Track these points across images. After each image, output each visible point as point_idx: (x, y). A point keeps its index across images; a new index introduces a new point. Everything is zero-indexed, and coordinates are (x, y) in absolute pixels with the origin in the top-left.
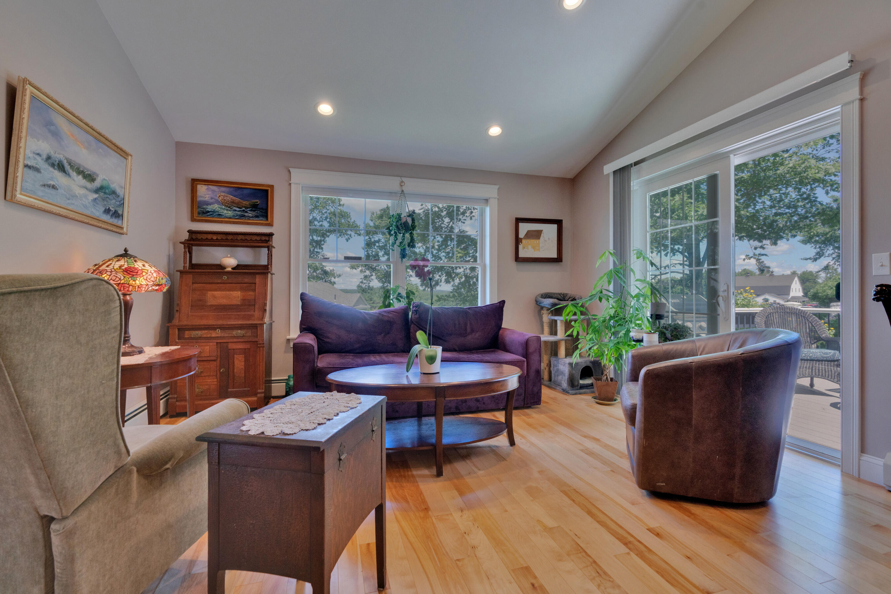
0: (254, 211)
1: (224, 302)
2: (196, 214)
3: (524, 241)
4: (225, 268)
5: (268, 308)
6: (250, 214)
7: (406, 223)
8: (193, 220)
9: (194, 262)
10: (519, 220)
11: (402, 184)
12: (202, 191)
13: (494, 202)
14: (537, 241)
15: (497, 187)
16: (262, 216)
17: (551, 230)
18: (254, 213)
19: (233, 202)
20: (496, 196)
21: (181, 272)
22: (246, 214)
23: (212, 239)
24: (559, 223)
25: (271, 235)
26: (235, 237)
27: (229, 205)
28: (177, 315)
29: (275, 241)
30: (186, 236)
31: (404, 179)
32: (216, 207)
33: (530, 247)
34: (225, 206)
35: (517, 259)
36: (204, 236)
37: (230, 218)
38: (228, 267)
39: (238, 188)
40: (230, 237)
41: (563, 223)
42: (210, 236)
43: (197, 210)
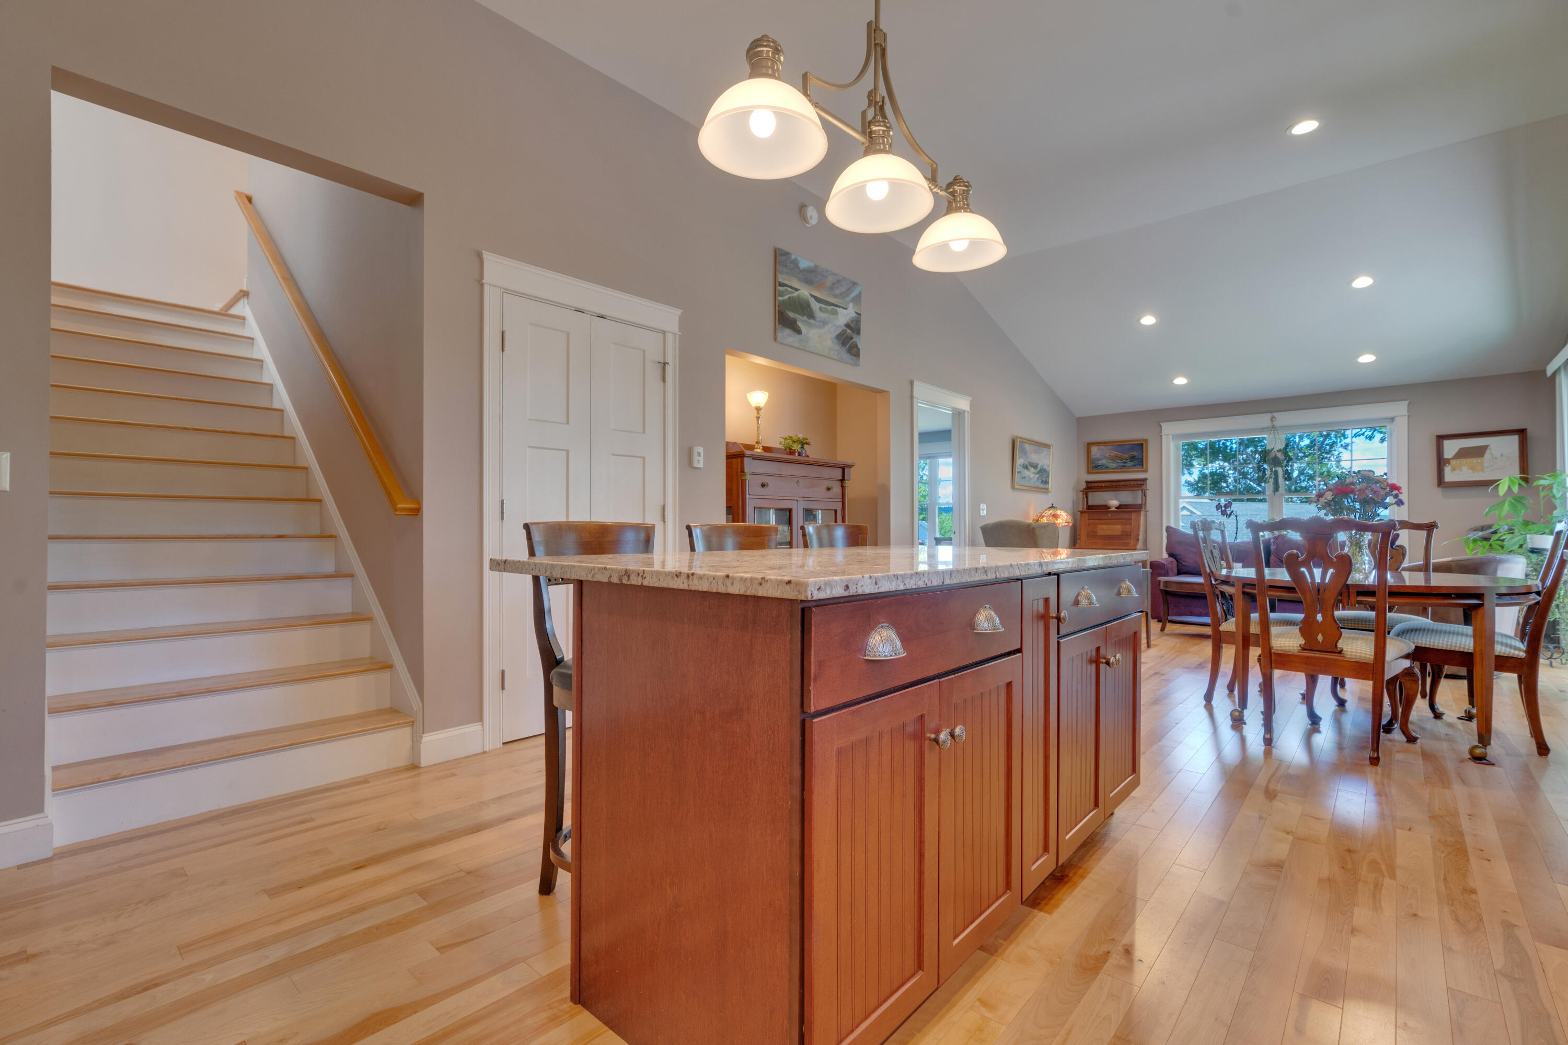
0: (1133, 461)
1: (1109, 533)
2: (1090, 469)
3: (1453, 462)
4: (1110, 508)
5: (1141, 538)
6: (1129, 464)
7: (1276, 458)
8: (1089, 473)
9: (1089, 504)
10: (1441, 438)
11: (1273, 420)
12: (1095, 450)
13: (1402, 421)
14: (1479, 460)
15: (1407, 402)
16: (1139, 465)
17: (1505, 444)
18: (1133, 463)
19: (1117, 457)
20: (1405, 413)
21: (1082, 512)
22: (1126, 465)
23: (1102, 486)
24: (1522, 433)
25: (1145, 480)
26: (1127, 483)
27: (1114, 459)
28: (1078, 541)
29: (1150, 485)
30: (1084, 486)
31: (1275, 414)
32: (1104, 462)
33: (1465, 469)
34: (1111, 460)
35: (1441, 482)
36: (1096, 485)
37: (1115, 469)
38: (1113, 507)
39: (1119, 445)
40: (1114, 484)
41: (1530, 432)
42: (1100, 484)
43: (1093, 466)
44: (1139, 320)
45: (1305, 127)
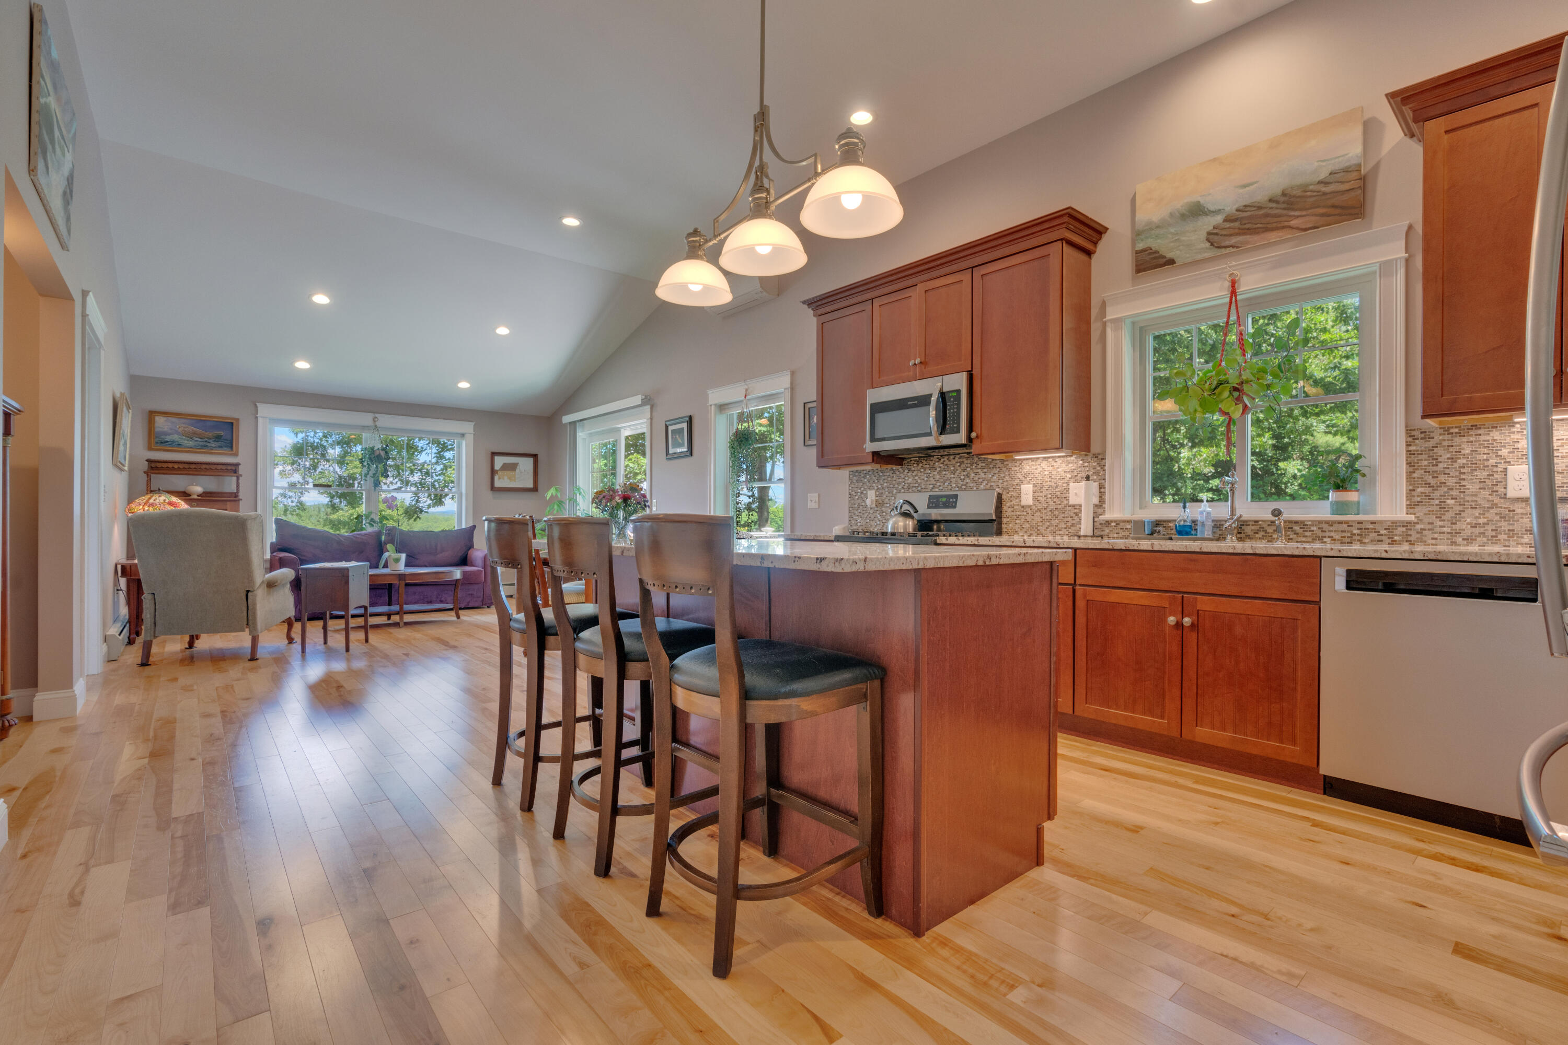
0: (217, 441)
2: (153, 444)
3: (500, 473)
6: (213, 444)
7: (379, 456)
8: (150, 448)
10: (494, 454)
11: (375, 420)
12: (160, 421)
13: (470, 437)
14: (513, 473)
15: (473, 424)
16: (226, 446)
17: (526, 465)
18: (218, 444)
19: (194, 433)
20: (472, 431)
22: (209, 445)
23: (173, 468)
24: (535, 456)
25: (237, 465)
26: (199, 466)
27: (190, 436)
29: (241, 470)
30: (144, 465)
31: (377, 415)
32: (176, 437)
33: (506, 478)
34: (186, 436)
35: (493, 488)
36: (165, 465)
37: (191, 448)
38: (194, 494)
39: (200, 421)
40: (193, 466)
41: (539, 457)
42: (170, 465)
43: (155, 440)
44: (311, 295)
45: (571, 222)
